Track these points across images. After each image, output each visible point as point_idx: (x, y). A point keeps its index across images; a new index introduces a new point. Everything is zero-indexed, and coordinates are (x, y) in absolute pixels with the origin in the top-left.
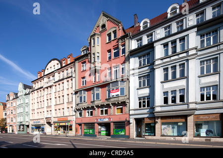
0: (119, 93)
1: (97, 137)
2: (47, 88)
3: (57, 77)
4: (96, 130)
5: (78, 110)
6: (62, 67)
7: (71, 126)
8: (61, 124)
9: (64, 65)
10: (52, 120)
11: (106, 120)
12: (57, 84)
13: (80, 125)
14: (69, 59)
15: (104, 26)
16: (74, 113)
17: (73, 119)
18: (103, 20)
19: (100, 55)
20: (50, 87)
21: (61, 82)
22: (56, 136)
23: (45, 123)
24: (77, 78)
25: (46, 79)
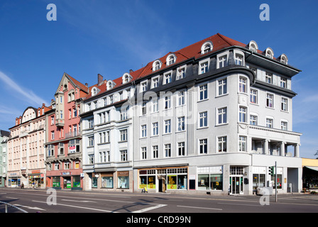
0: (75, 150)
1: (62, 189)
2: (23, 138)
3: (33, 127)
4: (62, 183)
5: (48, 163)
6: (37, 118)
7: (42, 179)
8: (35, 177)
9: (39, 115)
10: (28, 172)
11: (68, 174)
12: (31, 134)
13: (50, 178)
14: (43, 110)
15: (66, 86)
16: (45, 166)
17: (45, 171)
18: (65, 81)
19: (63, 113)
20: (26, 137)
21: (34, 134)
22: (31, 189)
23: (21, 176)
24: (47, 131)
25: (22, 128)
